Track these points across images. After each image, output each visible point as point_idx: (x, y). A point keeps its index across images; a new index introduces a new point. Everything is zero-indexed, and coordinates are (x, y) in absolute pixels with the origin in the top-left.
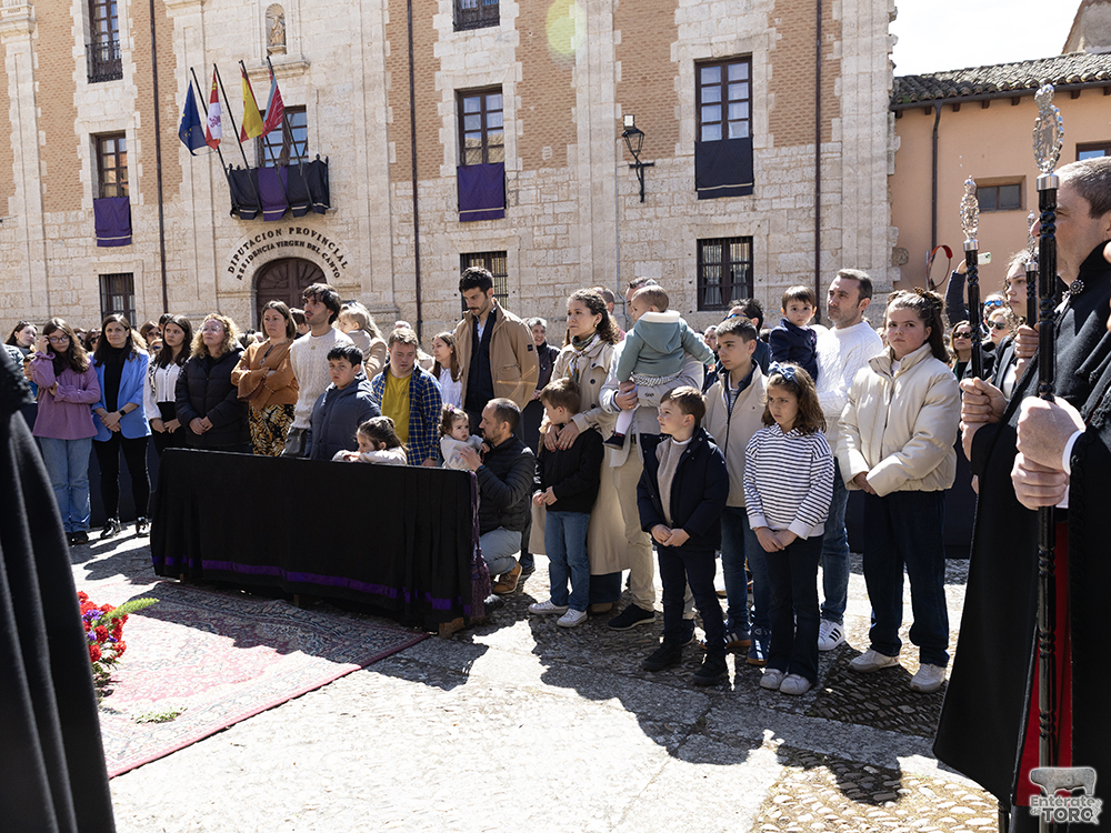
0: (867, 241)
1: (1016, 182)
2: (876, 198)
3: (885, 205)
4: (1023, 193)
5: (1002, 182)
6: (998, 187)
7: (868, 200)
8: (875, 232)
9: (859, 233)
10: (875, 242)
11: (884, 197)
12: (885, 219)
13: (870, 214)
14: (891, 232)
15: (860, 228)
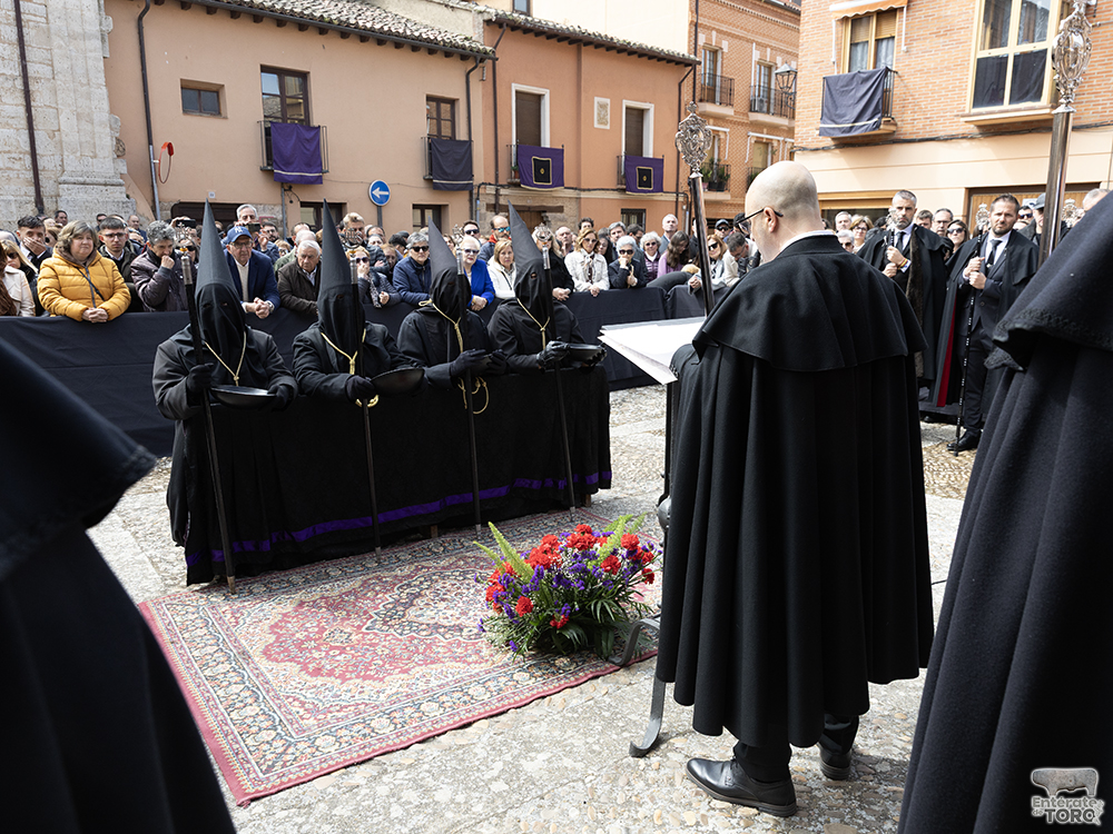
0: (88, 127)
1: (215, 89)
2: (94, 80)
3: (104, 90)
4: (221, 101)
5: (203, 87)
6: (199, 90)
7: (84, 81)
8: (96, 117)
9: (79, 117)
10: (97, 129)
11: (102, 81)
12: (105, 105)
13: (89, 96)
14: (113, 120)
15: (79, 110)
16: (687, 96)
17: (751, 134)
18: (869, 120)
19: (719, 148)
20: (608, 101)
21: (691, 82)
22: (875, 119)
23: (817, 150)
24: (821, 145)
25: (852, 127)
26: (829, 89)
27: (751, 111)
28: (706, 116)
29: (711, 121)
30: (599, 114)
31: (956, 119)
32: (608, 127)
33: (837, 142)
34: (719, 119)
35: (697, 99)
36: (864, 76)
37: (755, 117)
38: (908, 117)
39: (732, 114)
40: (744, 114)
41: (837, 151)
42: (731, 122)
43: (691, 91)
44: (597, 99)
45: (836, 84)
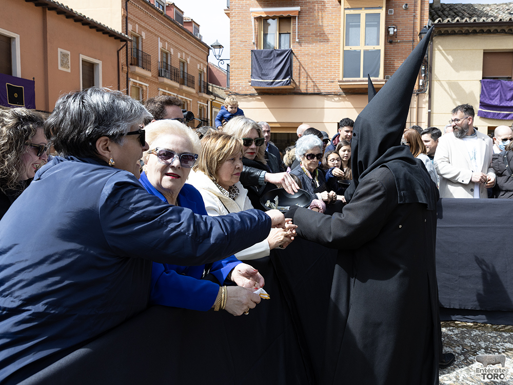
16: (123, 60)
17: (160, 89)
18: (283, 79)
19: (143, 95)
20: (69, 53)
21: (125, 52)
22: (287, 79)
23: (246, 95)
24: (249, 92)
25: (273, 82)
26: (256, 58)
27: (159, 76)
28: (135, 75)
29: (138, 78)
30: (62, 61)
31: (330, 84)
32: (69, 71)
33: (259, 91)
34: (142, 78)
35: (129, 63)
36: (279, 52)
37: (161, 79)
38: (303, 80)
39: (151, 76)
40: (156, 77)
41: (259, 98)
42: (149, 80)
43: (125, 57)
44: (60, 50)
45: (260, 56)
